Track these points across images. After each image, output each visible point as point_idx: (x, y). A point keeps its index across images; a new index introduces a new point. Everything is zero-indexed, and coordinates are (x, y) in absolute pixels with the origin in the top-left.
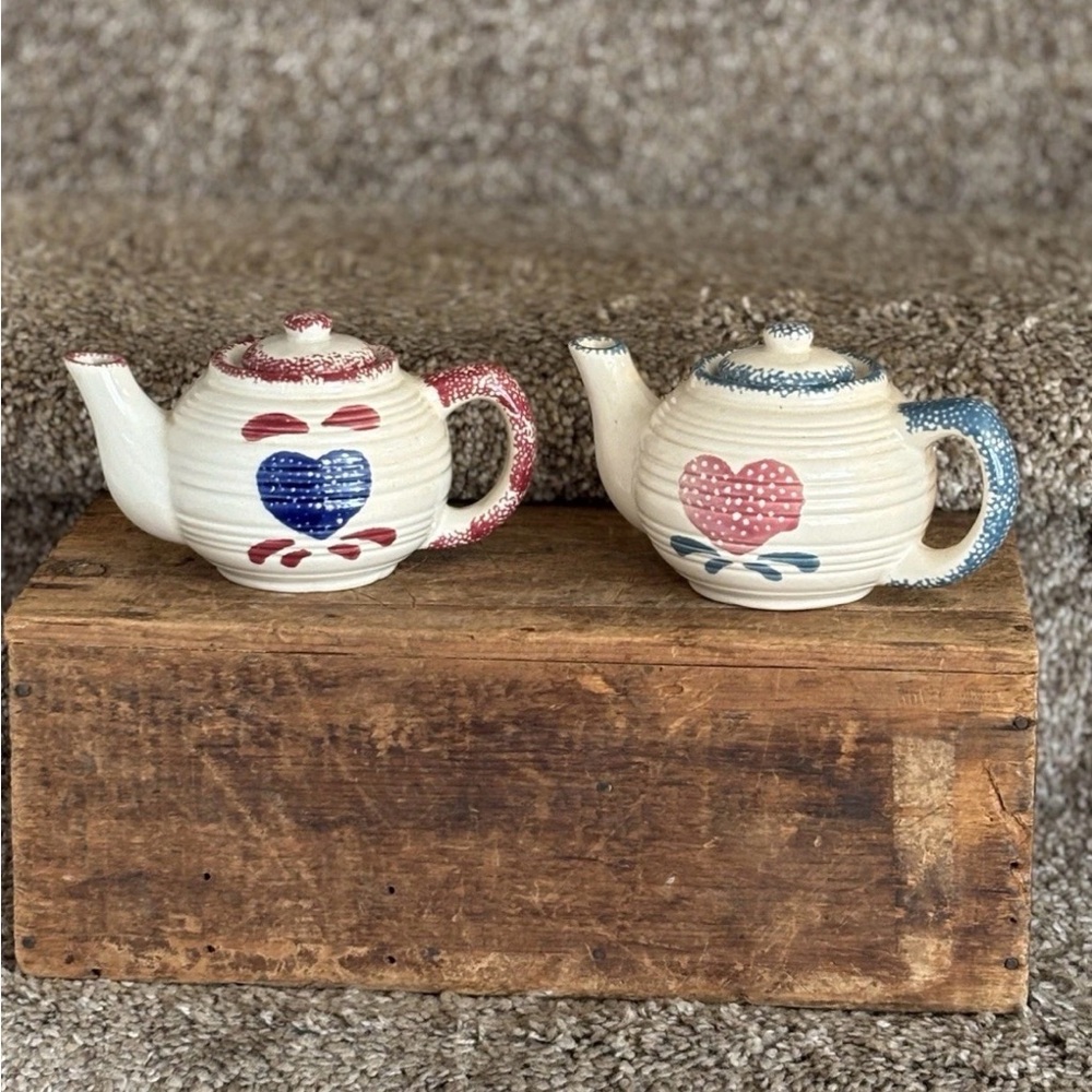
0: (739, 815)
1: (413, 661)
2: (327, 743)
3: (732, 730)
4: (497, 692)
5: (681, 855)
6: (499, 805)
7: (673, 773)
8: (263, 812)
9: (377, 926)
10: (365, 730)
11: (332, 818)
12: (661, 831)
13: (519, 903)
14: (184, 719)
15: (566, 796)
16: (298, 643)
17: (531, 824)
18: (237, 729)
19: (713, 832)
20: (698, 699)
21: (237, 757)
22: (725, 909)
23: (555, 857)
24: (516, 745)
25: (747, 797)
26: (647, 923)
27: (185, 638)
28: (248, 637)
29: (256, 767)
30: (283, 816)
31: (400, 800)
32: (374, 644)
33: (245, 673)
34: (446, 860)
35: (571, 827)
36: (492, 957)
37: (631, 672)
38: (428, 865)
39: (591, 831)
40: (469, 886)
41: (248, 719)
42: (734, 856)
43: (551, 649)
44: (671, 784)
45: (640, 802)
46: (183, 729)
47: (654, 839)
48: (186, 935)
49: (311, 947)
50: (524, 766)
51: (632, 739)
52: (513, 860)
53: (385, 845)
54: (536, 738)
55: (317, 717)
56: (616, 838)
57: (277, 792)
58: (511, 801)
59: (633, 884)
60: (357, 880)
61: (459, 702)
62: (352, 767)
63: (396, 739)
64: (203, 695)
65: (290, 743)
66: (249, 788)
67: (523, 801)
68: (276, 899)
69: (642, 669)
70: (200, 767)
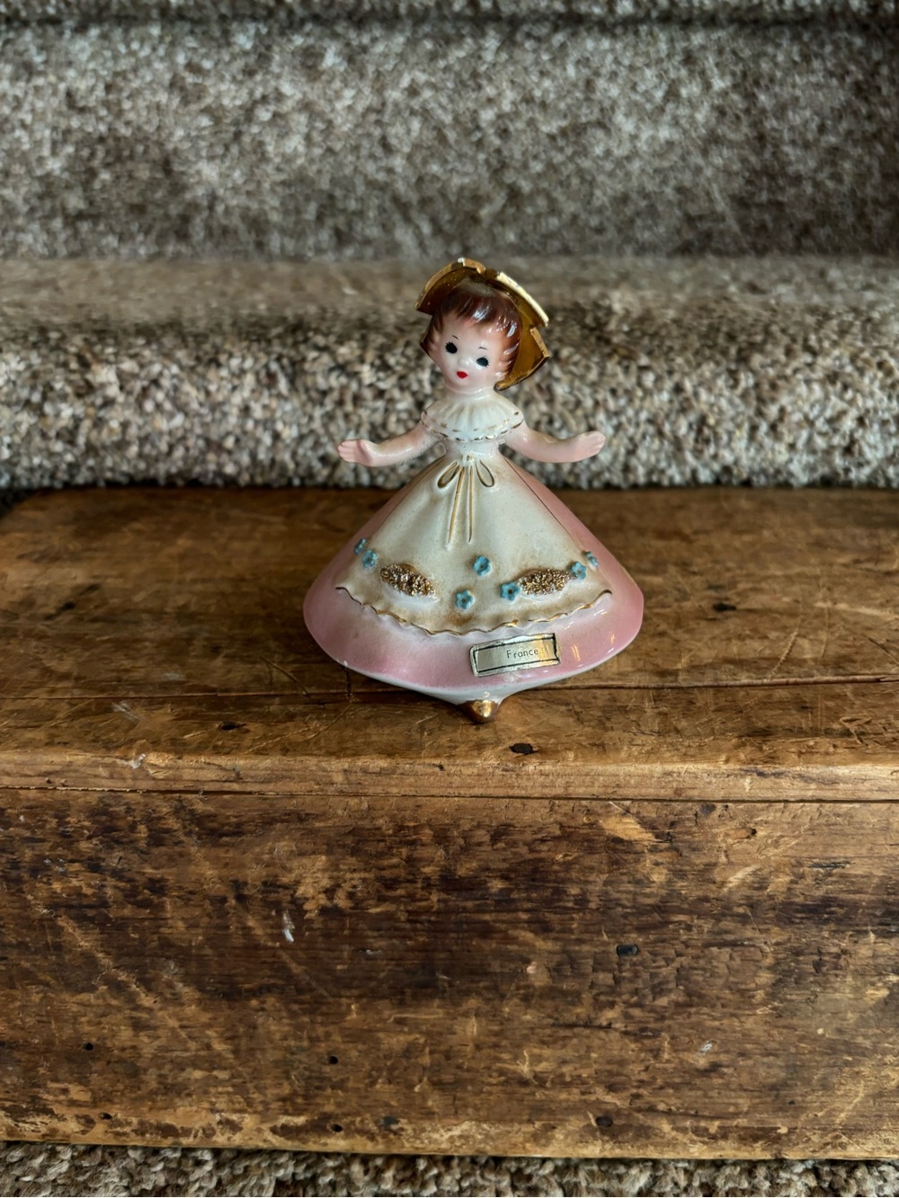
0: (812, 979)
1: (353, 802)
2: (233, 902)
3: (818, 881)
4: (476, 840)
5: (725, 1021)
6: (478, 972)
7: (727, 932)
8: (153, 980)
9: (316, 1096)
10: (286, 887)
11: (247, 986)
12: (701, 996)
13: (502, 1072)
14: (26, 876)
15: (573, 961)
16: (175, 780)
17: (522, 992)
18: (103, 886)
19: (772, 996)
20: (776, 844)
21: (109, 920)
22: (774, 1076)
23: (553, 1025)
24: (504, 903)
25: (826, 958)
26: (671, 1091)
27: (8, 774)
28: (101, 771)
29: (136, 929)
30: (181, 985)
31: (339, 967)
32: (291, 778)
33: (104, 818)
34: (406, 1029)
35: (577, 995)
36: (466, 1126)
37: (681, 813)
38: (381, 1035)
39: (602, 998)
40: (436, 1056)
41: (117, 874)
42: (795, 1021)
43: (560, 781)
44: (721, 945)
45: (676, 965)
46: (25, 887)
47: (691, 1006)
48: (73, 1103)
49: (234, 1117)
50: (516, 928)
51: (674, 894)
52: (496, 1028)
53: (322, 1014)
54: (534, 895)
55: (215, 872)
56: (639, 1005)
57: (168, 958)
58: (496, 967)
59: (656, 1053)
60: (288, 1049)
61: (421, 852)
62: (269, 931)
63: (331, 899)
64: (47, 845)
65: (180, 902)
66: (128, 955)
67: (512, 966)
68: (183, 1070)
69: (697, 808)
70: (58, 931)
